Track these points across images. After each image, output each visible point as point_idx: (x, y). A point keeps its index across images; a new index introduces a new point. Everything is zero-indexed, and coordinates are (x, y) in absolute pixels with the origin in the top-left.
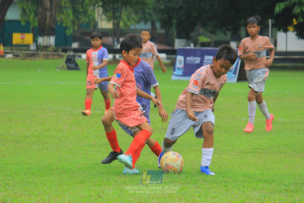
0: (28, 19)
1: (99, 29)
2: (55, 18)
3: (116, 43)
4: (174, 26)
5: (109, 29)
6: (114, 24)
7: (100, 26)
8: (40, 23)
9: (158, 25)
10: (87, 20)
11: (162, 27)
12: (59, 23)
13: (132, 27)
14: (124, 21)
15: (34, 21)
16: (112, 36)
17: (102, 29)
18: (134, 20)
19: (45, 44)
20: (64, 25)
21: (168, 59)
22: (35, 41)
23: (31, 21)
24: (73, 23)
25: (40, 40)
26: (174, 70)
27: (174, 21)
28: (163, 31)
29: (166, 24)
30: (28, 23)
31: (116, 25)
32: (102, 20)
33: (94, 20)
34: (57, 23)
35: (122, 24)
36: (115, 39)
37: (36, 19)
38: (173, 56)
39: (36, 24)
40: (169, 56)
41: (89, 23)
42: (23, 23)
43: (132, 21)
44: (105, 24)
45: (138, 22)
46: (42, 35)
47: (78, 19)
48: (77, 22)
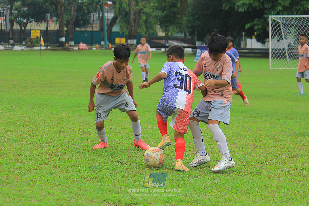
0: (123, 31)
1: (158, 36)
2: (136, 31)
3: (166, 43)
4: (196, 35)
5: (163, 36)
6: (166, 34)
7: (158, 35)
8: (129, 33)
9: (188, 34)
10: (153, 32)
11: (190, 35)
12: (138, 33)
13: (175, 35)
14: (171, 32)
15: (126, 32)
16: (164, 40)
17: (160, 36)
18: (176, 32)
19: (131, 43)
20: (141, 34)
21: (192, 51)
22: (126, 41)
23: (125, 32)
24: (146, 33)
25: (129, 41)
26: (196, 57)
27: (196, 32)
28: (190, 37)
29: (191, 34)
30: (123, 33)
31: (167, 34)
32: (160, 32)
33: (156, 31)
34: (137, 33)
35: (169, 34)
36: (166, 41)
37: (127, 31)
38: (195, 50)
39: (127, 33)
40: (193, 50)
41: (153, 33)
42: (121, 33)
43: (175, 32)
44: (161, 34)
45: (178, 33)
46: (130, 39)
47: (148, 31)
48: (147, 32)
